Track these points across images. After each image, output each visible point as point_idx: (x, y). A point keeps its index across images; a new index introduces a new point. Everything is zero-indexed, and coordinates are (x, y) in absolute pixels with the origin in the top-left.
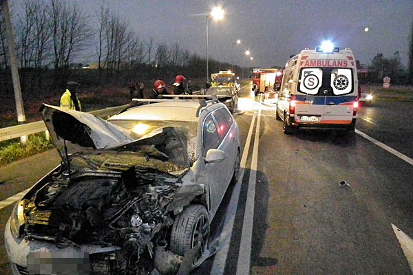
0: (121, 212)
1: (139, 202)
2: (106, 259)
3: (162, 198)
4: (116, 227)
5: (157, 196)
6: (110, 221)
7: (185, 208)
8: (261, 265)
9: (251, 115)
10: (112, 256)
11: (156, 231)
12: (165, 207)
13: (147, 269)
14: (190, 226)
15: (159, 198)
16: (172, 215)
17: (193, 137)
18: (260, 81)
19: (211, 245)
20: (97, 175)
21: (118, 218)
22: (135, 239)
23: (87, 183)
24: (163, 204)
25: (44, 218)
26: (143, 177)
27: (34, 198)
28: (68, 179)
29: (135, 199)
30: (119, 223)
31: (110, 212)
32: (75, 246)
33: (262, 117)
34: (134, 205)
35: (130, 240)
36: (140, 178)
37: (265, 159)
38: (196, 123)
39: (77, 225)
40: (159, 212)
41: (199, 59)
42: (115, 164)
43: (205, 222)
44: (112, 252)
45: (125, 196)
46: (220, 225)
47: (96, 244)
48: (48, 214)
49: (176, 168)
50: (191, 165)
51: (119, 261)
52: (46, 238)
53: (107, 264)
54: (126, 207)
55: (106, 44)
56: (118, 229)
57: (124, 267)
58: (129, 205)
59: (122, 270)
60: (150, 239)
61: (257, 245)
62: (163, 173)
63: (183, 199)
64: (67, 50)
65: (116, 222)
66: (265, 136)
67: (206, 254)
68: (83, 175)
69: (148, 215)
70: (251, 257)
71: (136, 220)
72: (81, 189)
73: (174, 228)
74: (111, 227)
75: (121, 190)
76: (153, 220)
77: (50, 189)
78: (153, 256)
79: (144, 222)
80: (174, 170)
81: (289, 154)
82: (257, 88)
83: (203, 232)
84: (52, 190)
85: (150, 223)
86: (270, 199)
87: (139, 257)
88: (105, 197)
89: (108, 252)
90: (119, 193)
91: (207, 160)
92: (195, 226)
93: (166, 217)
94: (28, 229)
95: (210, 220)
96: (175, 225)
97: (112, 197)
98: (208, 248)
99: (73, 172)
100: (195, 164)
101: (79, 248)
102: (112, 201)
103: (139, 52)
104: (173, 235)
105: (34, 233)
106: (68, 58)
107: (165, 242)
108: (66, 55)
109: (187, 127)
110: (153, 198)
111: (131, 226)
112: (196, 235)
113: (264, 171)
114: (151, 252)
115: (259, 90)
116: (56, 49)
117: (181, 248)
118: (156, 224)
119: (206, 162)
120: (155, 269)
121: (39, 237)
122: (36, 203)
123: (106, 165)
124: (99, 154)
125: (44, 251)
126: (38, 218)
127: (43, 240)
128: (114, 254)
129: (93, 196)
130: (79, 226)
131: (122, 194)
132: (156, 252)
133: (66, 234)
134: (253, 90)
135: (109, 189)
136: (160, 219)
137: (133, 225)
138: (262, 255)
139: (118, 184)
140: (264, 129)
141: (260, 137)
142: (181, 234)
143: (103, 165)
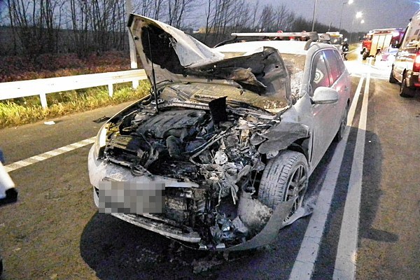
0: (205, 146)
1: (226, 137)
2: (182, 195)
3: (254, 135)
4: (197, 162)
5: (248, 132)
6: (191, 154)
7: (281, 152)
8: (373, 238)
9: (358, 76)
10: (189, 193)
11: (243, 174)
12: (257, 147)
13: (229, 216)
14: (285, 175)
15: (250, 135)
16: (264, 159)
17: (298, 72)
18: (371, 44)
19: (306, 203)
20: (185, 105)
21: (200, 152)
22: (217, 179)
23: (173, 112)
24: (255, 143)
25: (123, 142)
26: (234, 111)
27: (119, 123)
28: (155, 108)
29: (222, 132)
30: (201, 158)
31: (192, 146)
32: (149, 176)
33: (371, 79)
34: (220, 140)
35: (211, 178)
36: (231, 113)
37: (376, 120)
38: (304, 56)
39: (154, 154)
40: (248, 153)
41: (304, 20)
42: (206, 96)
43: (303, 174)
44: (189, 189)
45: (212, 130)
46: (319, 183)
47: (172, 177)
48: (128, 139)
49: (275, 105)
50: (294, 102)
51: (197, 201)
52: (122, 163)
53: (184, 202)
54: (211, 141)
55: (214, 5)
56: (198, 165)
57: (202, 209)
58: (215, 139)
59: (200, 212)
60: (235, 182)
61: (367, 212)
62: (258, 108)
63: (280, 141)
64: (180, 10)
65: (198, 157)
66: (376, 97)
67: (301, 212)
68: (170, 105)
69: (235, 154)
70: (360, 226)
71: (220, 157)
72: (167, 118)
73: (265, 174)
74: (192, 161)
75: (208, 122)
76: (241, 160)
77: (137, 115)
78: (237, 202)
79: (230, 160)
80: (271, 106)
81: (408, 117)
82: (367, 51)
83: (300, 186)
84: (139, 117)
85: (237, 162)
86: (384, 162)
87: (219, 201)
88: (189, 127)
89: (185, 188)
90: (205, 125)
91: (314, 99)
92: (291, 176)
93: (256, 159)
94: (107, 152)
95: (309, 173)
96: (266, 171)
97: (197, 129)
98: (303, 206)
99: (161, 101)
100: (299, 102)
101: (153, 179)
102: (195, 134)
103: (244, 13)
104: (262, 182)
105: (112, 156)
106: (180, 18)
107: (253, 188)
108: (179, 15)
109: (293, 60)
110: (243, 135)
111: (215, 163)
112: (291, 188)
113: (376, 131)
114: (234, 197)
115: (368, 53)
116: (170, 10)
117: (271, 198)
118: (244, 165)
119: (313, 103)
120: (238, 218)
121: (116, 161)
122: (121, 128)
123: (196, 96)
124: (189, 83)
125: (118, 176)
126: (117, 141)
127: (119, 165)
128: (190, 192)
129: (176, 126)
130: (157, 154)
131: (209, 127)
132: (241, 198)
133: (143, 162)
134: (362, 53)
135: (195, 120)
136: (248, 161)
137: (217, 162)
138: (374, 226)
139: (206, 117)
140: (374, 91)
141: (369, 98)
142: (273, 182)
143: (193, 97)
